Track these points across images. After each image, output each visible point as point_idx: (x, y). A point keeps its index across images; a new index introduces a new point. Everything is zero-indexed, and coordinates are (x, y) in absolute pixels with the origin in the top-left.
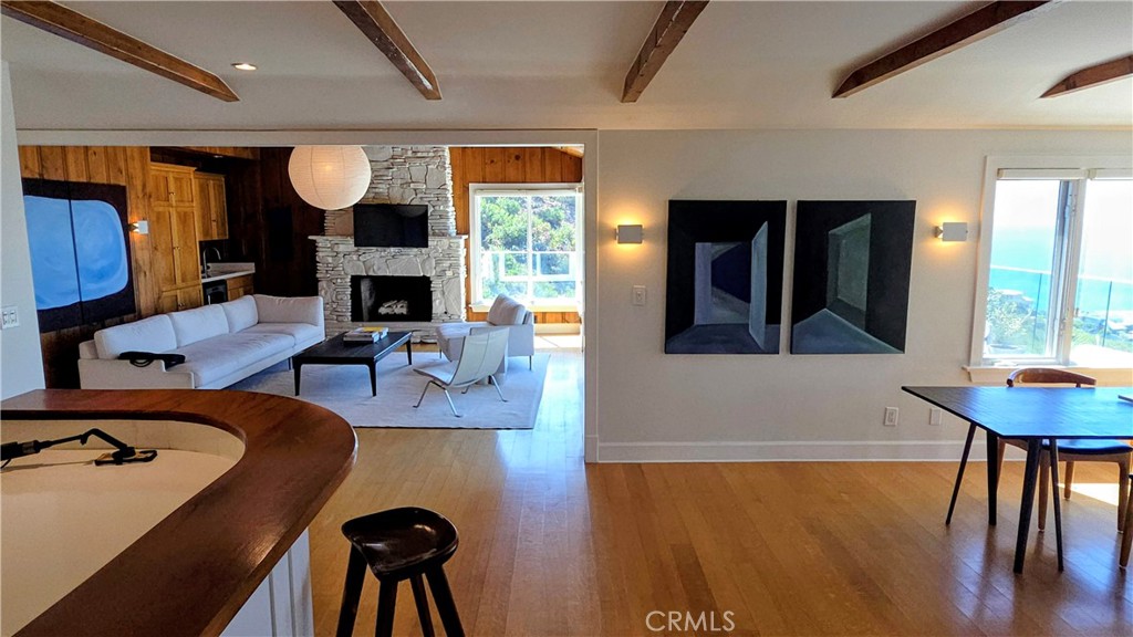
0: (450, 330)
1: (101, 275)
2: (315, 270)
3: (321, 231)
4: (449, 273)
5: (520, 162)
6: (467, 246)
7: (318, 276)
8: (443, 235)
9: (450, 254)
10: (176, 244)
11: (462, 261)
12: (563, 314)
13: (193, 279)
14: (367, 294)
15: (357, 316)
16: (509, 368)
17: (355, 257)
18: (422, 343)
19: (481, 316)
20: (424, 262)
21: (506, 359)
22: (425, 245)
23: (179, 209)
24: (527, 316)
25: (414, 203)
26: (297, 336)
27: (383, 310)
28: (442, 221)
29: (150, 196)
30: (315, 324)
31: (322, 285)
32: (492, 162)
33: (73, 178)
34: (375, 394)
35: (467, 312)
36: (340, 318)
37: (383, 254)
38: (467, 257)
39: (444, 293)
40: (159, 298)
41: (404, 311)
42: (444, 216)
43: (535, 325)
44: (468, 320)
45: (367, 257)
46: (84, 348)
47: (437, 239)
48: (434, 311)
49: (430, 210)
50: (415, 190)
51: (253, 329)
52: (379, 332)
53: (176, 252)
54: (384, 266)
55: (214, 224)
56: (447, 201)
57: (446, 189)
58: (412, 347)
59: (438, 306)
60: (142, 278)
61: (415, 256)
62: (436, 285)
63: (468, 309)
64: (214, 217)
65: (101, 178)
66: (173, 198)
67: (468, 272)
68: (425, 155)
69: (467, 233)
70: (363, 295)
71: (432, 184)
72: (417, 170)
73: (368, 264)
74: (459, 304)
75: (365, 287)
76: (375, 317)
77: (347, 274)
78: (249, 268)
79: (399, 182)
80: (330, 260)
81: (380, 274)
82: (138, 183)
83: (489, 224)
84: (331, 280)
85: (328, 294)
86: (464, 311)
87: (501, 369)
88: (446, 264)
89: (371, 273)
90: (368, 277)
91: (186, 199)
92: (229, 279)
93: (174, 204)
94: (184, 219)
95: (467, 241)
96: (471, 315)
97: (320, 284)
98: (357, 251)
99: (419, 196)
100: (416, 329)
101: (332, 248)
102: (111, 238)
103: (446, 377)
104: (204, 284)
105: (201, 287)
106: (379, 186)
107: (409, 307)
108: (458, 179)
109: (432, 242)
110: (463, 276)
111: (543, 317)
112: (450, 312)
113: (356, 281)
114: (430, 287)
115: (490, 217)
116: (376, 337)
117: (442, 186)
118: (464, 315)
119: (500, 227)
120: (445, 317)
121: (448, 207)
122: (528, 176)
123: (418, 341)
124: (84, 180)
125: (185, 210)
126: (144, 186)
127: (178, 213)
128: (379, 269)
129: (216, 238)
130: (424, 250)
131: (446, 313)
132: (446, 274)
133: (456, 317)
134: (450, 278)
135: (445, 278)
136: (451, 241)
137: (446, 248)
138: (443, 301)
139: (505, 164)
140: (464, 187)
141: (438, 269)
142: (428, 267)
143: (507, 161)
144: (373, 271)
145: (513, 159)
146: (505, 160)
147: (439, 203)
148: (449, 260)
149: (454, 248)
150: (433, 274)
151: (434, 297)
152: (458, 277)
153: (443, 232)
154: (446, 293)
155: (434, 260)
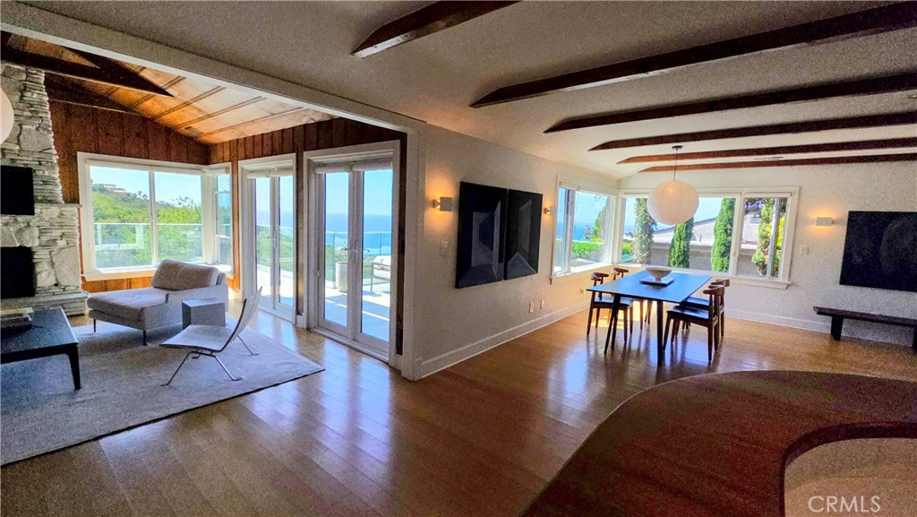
4: (61, 243)
5: (142, 139)
8: (51, 202)
9: (62, 223)
11: (77, 230)
20: (21, 232)
22: (30, 212)
28: (50, 187)
32: (108, 134)
38: (79, 227)
39: (53, 264)
42: (51, 182)
47: (45, 206)
48: (39, 284)
56: (51, 165)
57: (49, 153)
59: (44, 280)
61: (10, 225)
62: (40, 257)
63: (81, 278)
67: (81, 242)
71: (30, 146)
74: (76, 275)
86: (81, 281)
88: (56, 233)
95: (79, 210)
109: (39, 209)
112: (63, 283)
114: (32, 258)
117: (45, 151)
120: (56, 290)
122: (152, 154)
130: (30, 218)
131: (56, 285)
132: (56, 244)
133: (71, 288)
134: (62, 249)
135: (55, 249)
136: (63, 209)
137: (55, 216)
138: (53, 272)
139: (124, 139)
140: (69, 154)
141: (44, 239)
142: (27, 237)
143: (126, 137)
145: (133, 136)
146: (124, 135)
147: (41, 168)
148: (62, 229)
149: (69, 216)
150: (37, 244)
151: (38, 269)
152: (75, 246)
153: (50, 198)
154: (57, 264)
155: (37, 229)
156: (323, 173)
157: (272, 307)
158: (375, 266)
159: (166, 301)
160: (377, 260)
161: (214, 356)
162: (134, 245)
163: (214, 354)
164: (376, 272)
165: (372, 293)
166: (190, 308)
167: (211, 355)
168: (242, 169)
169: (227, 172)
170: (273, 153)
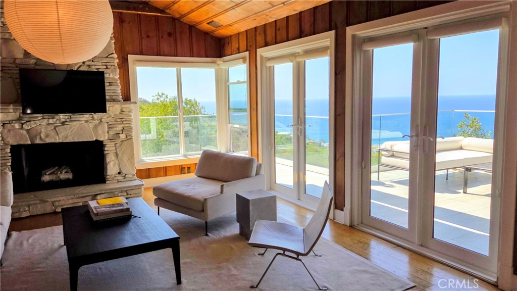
4: (123, 136)
5: (172, 38)
8: (115, 100)
9: (123, 119)
17: (17, 126)
20: (95, 127)
22: (104, 110)
27: (46, 178)
28: (112, 87)
32: (148, 37)
37: (51, 121)
39: (117, 155)
41: (70, 176)
42: (113, 83)
45: (33, 125)
48: (108, 173)
49: (106, 77)
54: (53, 133)
56: (114, 69)
57: (112, 58)
59: (112, 169)
61: (87, 121)
62: (109, 149)
73: (33, 132)
74: (132, 164)
77: (6, 144)
81: (48, 141)
88: (120, 128)
89: (38, 141)
90: (33, 145)
98: (20, 119)
108: (117, 50)
109: (109, 107)
112: (124, 172)
113: (18, 151)
114: (103, 150)
117: (109, 56)
120: (120, 178)
122: (179, 51)
128: (47, 136)
131: (119, 173)
132: (119, 137)
133: (130, 176)
134: (123, 141)
135: (118, 141)
136: (123, 106)
137: (118, 113)
138: (117, 163)
139: (159, 40)
140: (123, 58)
141: (111, 133)
142: (100, 132)
143: (161, 37)
144: (41, 138)
145: (165, 36)
146: (159, 35)
147: (108, 71)
148: (122, 124)
149: (127, 113)
150: (106, 138)
151: (108, 160)
152: (131, 139)
153: (114, 97)
154: (120, 155)
155: (106, 124)
156: (371, 49)
157: (296, 196)
158: (383, 153)
159: (222, 192)
160: (386, 145)
161: (300, 260)
162: (150, 135)
163: (300, 257)
164: (384, 160)
165: (379, 183)
166: (248, 201)
167: (297, 259)
168: (261, 56)
169: (244, 62)
170: (301, 35)
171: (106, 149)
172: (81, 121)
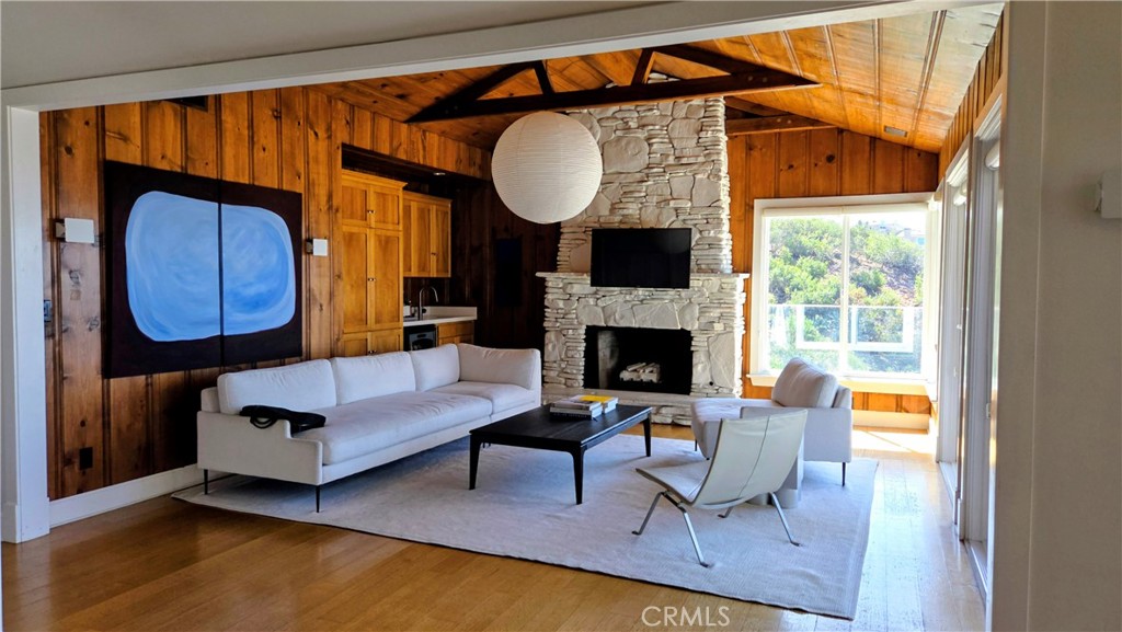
0: (709, 408)
1: (257, 303)
2: (542, 317)
3: (553, 268)
4: (718, 327)
5: (834, 165)
6: (747, 289)
7: (545, 324)
8: (713, 271)
9: (721, 300)
10: (371, 274)
11: (739, 311)
12: (899, 398)
13: (392, 321)
14: (608, 352)
15: (591, 381)
16: (806, 479)
17: (592, 301)
18: (675, 425)
19: (763, 392)
20: (682, 311)
21: (801, 463)
22: (686, 285)
23: (379, 232)
24: (840, 395)
25: (674, 226)
26: (496, 401)
27: (626, 375)
28: (712, 252)
29: (337, 210)
30: (526, 386)
31: (550, 337)
32: (791, 167)
33: (229, 177)
34: (579, 501)
35: (744, 385)
36: (569, 382)
37: (628, 297)
38: (747, 306)
39: (710, 355)
40: (338, 340)
41: (654, 378)
42: (714, 245)
43: (853, 411)
44: (744, 396)
45: (608, 301)
46: (206, 395)
47: (703, 277)
48: (694, 380)
49: (695, 237)
50: (676, 209)
51: (448, 388)
52: (603, 404)
53: (371, 285)
54: (628, 314)
55: (434, 258)
56: (719, 223)
57: (720, 207)
58: (653, 430)
59: (700, 374)
60: (315, 312)
61: (672, 301)
62: (698, 343)
63: (745, 380)
64: (433, 249)
65: (269, 180)
66: (372, 217)
67: (747, 326)
68: (692, 160)
69: (748, 270)
70: (601, 354)
71: (701, 198)
72: (680, 180)
73: (609, 312)
74: (731, 372)
75: (604, 344)
76: (615, 384)
77: (580, 324)
78: (470, 314)
79: (655, 199)
80: (561, 304)
81: (623, 324)
82: (322, 192)
83: (787, 290)
84: (561, 331)
85: (557, 349)
86: (738, 383)
87: (790, 481)
88: (715, 313)
89: (611, 324)
90: (608, 328)
91: (390, 219)
92: (442, 325)
93: (373, 225)
94: (385, 244)
95: (747, 283)
96: (749, 389)
97: (547, 335)
98: (596, 293)
99: (681, 217)
100: (667, 405)
101: (564, 288)
102: (274, 258)
103: (687, 489)
104: (406, 329)
105: (402, 331)
106: (630, 205)
107: (662, 374)
108: (738, 194)
109: (696, 281)
110: (739, 332)
111: (865, 400)
112: (716, 382)
113: (593, 333)
114: (690, 345)
115: (788, 281)
116: (596, 411)
117: (714, 204)
118: (738, 388)
119: (801, 293)
120: (710, 390)
121: (720, 232)
123: (669, 421)
124: (245, 180)
125: (389, 234)
126: (330, 197)
127: (378, 237)
128: (622, 317)
129: (434, 274)
130: (684, 292)
131: (711, 384)
132: (714, 328)
133: (725, 390)
134: (719, 334)
135: (713, 334)
136: (727, 280)
137: (715, 290)
138: (709, 366)
139: (810, 170)
140: (746, 204)
141: (703, 320)
142: (688, 317)
143: (813, 165)
144: (615, 320)
145: (822, 162)
146: (810, 163)
147: (709, 226)
148: (720, 307)
149: (728, 291)
150: (696, 327)
151: (695, 361)
152: (731, 332)
153: (712, 267)
154: (713, 355)
155: (698, 307)
168: (949, 185)
171: (693, 343)
172: (663, 299)
